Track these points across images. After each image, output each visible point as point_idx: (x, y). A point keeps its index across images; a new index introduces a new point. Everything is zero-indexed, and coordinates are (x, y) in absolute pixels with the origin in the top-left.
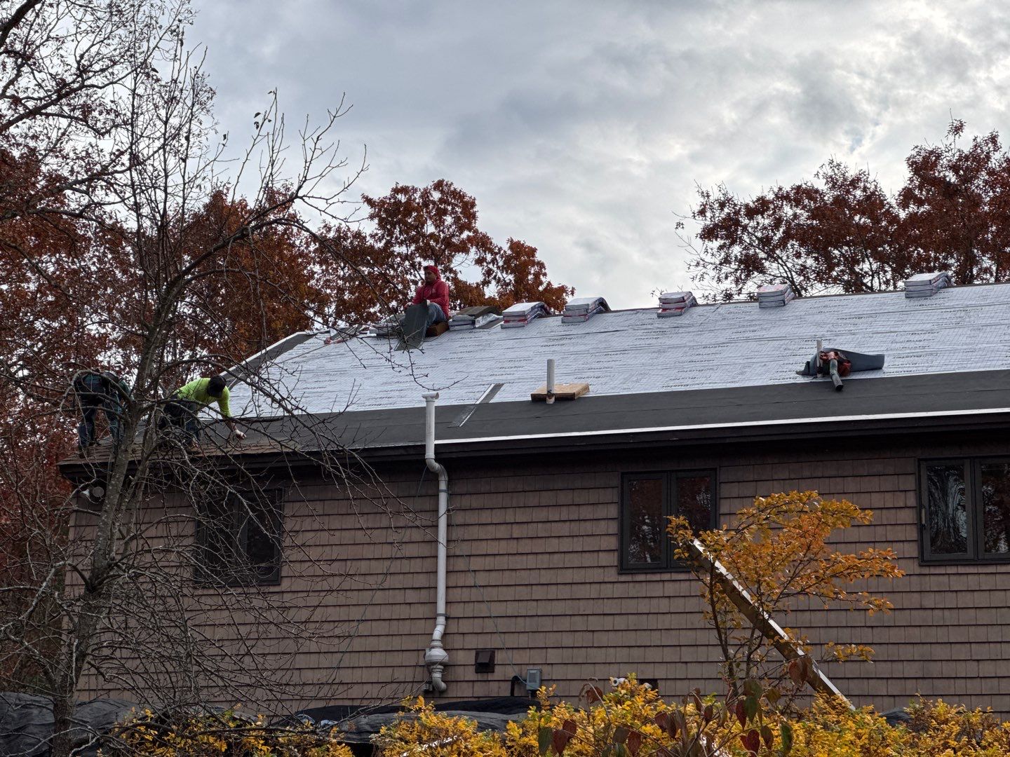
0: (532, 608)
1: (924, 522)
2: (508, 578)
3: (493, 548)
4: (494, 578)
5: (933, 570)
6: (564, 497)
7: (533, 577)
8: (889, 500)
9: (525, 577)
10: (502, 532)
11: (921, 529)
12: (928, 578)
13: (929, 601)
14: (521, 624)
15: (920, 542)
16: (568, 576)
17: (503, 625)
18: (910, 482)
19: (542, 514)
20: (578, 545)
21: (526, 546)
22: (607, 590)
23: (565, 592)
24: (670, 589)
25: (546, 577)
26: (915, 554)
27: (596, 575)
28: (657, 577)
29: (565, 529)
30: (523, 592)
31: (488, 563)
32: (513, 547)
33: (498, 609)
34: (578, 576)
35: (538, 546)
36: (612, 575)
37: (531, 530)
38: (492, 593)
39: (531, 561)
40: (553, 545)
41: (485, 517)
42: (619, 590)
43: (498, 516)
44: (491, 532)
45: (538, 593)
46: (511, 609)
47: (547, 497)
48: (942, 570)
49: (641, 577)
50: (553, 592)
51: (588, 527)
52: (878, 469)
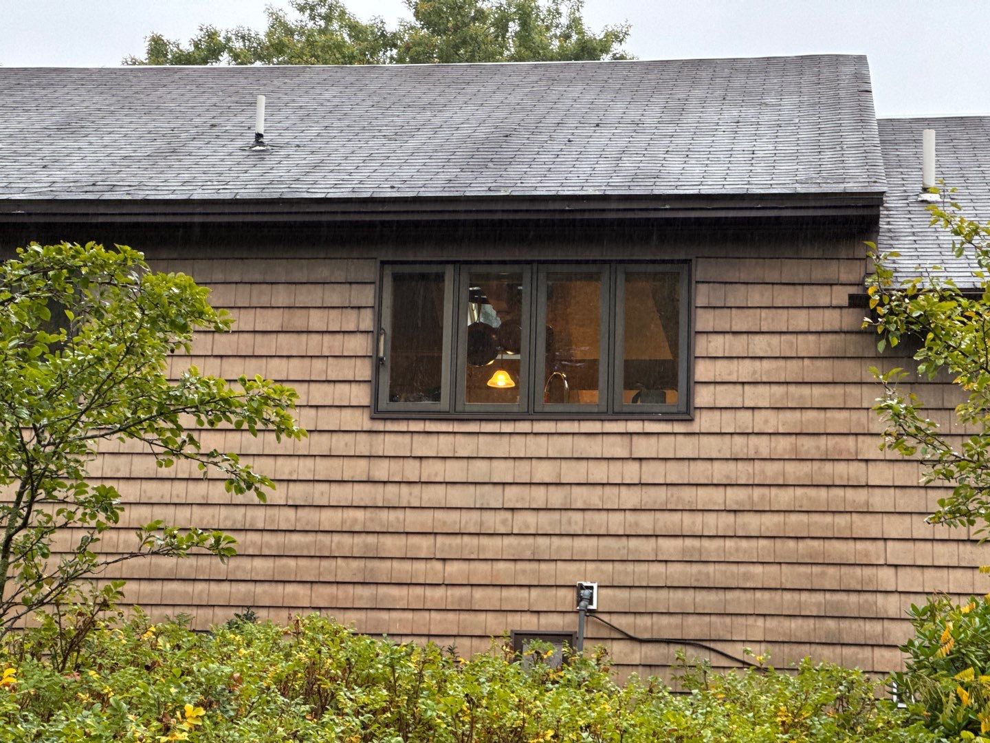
1: (381, 354)
5: (390, 426)
8: (335, 321)
11: (378, 363)
12: (381, 436)
13: (381, 470)
15: (374, 383)
18: (366, 296)
26: (366, 401)
48: (403, 426)
52: (323, 272)
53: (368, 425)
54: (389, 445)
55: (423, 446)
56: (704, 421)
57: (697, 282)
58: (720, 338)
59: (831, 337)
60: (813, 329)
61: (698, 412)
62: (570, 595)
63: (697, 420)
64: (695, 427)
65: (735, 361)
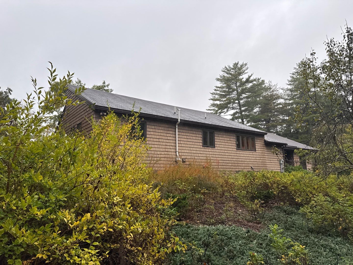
0: (190, 152)
2: (187, 146)
3: (184, 140)
4: (185, 145)
6: (194, 132)
7: (191, 146)
8: (233, 140)
9: (189, 146)
10: (185, 137)
11: (237, 144)
13: (237, 155)
14: (189, 154)
15: (236, 146)
16: (195, 146)
17: (186, 154)
18: (235, 138)
19: (191, 135)
20: (197, 141)
21: (189, 140)
22: (201, 150)
23: (195, 149)
24: (209, 150)
25: (192, 146)
26: (236, 148)
27: (199, 147)
28: (207, 148)
29: (194, 138)
30: (189, 149)
31: (184, 142)
32: (187, 140)
33: (185, 151)
34: (197, 147)
35: (191, 140)
36: (201, 147)
37: (190, 137)
38: (184, 148)
39: (190, 143)
40: (193, 140)
41: (183, 134)
42: (203, 150)
43: (185, 134)
44: (183, 137)
45: (191, 149)
46: (188, 151)
47: (192, 132)
49: (205, 148)
50: (193, 149)
51: (198, 138)
52: (232, 135)
53: (236, 150)
54: (238, 152)
55: (240, 153)
58: (257, 144)
59: (263, 145)
61: (256, 151)
62: (250, 167)
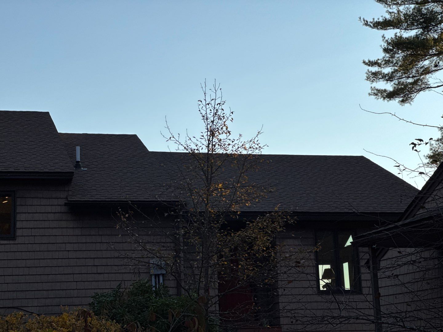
56: (19, 240)
57: (17, 197)
58: (24, 215)
59: (58, 214)
60: (53, 212)
61: (17, 237)
63: (17, 240)
64: (16, 242)
65: (29, 222)
